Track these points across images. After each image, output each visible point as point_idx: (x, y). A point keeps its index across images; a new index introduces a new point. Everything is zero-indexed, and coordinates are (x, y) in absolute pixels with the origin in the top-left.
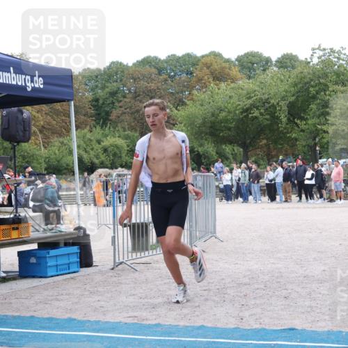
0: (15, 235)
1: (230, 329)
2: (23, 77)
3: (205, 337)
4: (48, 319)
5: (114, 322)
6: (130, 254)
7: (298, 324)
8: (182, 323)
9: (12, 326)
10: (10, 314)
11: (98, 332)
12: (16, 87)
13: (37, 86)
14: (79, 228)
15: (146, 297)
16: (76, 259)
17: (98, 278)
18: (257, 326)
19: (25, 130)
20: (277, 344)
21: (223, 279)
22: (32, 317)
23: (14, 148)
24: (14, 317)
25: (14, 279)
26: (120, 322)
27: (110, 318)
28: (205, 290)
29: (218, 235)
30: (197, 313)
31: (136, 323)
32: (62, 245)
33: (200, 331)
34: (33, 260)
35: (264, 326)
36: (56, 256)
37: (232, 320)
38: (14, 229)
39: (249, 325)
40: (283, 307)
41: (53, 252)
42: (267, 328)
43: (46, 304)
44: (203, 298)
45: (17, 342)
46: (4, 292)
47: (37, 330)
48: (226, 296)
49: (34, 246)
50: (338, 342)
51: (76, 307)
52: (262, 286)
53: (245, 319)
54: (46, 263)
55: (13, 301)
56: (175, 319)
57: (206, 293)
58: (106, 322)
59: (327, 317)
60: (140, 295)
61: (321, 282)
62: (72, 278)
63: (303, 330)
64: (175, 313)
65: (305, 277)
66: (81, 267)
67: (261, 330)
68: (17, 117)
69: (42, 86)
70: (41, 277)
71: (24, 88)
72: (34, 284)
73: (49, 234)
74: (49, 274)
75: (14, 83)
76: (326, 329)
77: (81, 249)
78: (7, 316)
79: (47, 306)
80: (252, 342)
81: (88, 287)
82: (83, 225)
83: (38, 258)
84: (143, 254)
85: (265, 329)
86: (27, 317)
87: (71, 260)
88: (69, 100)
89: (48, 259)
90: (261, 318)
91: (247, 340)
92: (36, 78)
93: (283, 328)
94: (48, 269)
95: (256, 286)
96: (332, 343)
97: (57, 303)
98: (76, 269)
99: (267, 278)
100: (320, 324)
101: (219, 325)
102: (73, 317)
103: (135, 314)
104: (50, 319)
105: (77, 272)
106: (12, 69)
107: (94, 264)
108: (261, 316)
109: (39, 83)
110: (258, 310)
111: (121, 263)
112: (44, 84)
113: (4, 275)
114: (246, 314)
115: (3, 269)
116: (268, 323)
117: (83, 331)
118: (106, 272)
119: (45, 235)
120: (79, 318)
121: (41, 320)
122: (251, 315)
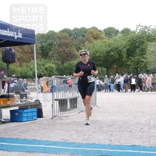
0: (9, 103)
1: (106, 145)
2: (13, 32)
3: (95, 148)
4: (24, 139)
5: (54, 141)
7: (137, 143)
8: (84, 142)
9: (9, 142)
11: (47, 145)
12: (10, 37)
14: (37, 101)
15: (67, 131)
16: (35, 114)
17: (46, 122)
18: (118, 144)
19: (13, 58)
20: (128, 152)
21: (101, 124)
22: (17, 138)
23: (8, 65)
24: (9, 139)
25: (8, 122)
26: (57, 141)
28: (94, 128)
29: (97, 105)
30: (91, 138)
31: (64, 142)
32: (29, 107)
33: (93, 146)
34: (17, 114)
35: (122, 144)
36: (27, 112)
37: (107, 141)
38: (9, 100)
39: (115, 143)
40: (129, 136)
41: (25, 111)
42: (123, 144)
43: (23, 133)
44: (93, 131)
45: (11, 149)
46: (4, 128)
47: (20, 144)
48: (103, 131)
49: (17, 108)
51: (37, 134)
52: (119, 127)
53: (112, 141)
54: (23, 115)
55: (8, 132)
56: (81, 140)
57: (94, 129)
58: (51, 141)
60: (65, 130)
62: (34, 122)
63: (139, 146)
64: (81, 138)
65: (137, 123)
66: (38, 117)
67: (120, 145)
68: (9, 52)
69: (21, 37)
70: (20, 122)
71: (13, 38)
73: (24, 103)
74: (24, 120)
75: (9, 35)
77: (38, 110)
78: (6, 138)
79: (23, 134)
80: (117, 151)
81: (41, 126)
82: (38, 99)
83: (19, 113)
84: (65, 113)
86: (15, 139)
87: (34, 114)
88: (33, 44)
90: (120, 140)
91: (115, 150)
92: (19, 33)
93: (130, 145)
94: (24, 118)
95: (116, 127)
97: (28, 133)
99: (120, 123)
100: (147, 143)
101: (101, 143)
102: (36, 139)
103: (63, 138)
104: (25, 140)
105: (36, 120)
106: (8, 29)
107: (43, 116)
108: (120, 139)
109: (20, 36)
110: (118, 137)
111: (55, 116)
112: (22, 36)
113: (4, 120)
114: (113, 138)
115: (3, 118)
116: (123, 143)
117: (41, 145)
118: (49, 120)
119: (22, 103)
120: (38, 139)
121: (21, 140)
122: (115, 139)
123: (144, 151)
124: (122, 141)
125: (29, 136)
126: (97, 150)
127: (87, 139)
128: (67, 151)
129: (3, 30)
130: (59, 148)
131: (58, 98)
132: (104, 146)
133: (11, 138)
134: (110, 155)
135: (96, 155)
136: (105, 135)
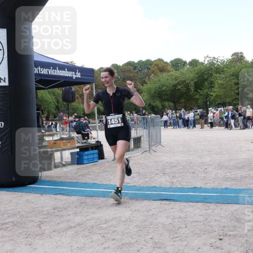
0: (69, 145)
1: (166, 188)
2: (71, 72)
4: (84, 183)
7: (198, 186)
8: (145, 186)
10: (67, 181)
11: (107, 189)
12: (68, 77)
13: (77, 76)
14: (98, 142)
16: (96, 156)
17: (107, 164)
18: (180, 186)
19: (73, 97)
20: (189, 194)
21: (164, 164)
22: (77, 182)
23: (68, 104)
24: (70, 182)
25: (69, 165)
29: (162, 144)
30: (152, 180)
32: (90, 149)
33: (154, 189)
35: (183, 186)
36: (88, 154)
37: (169, 184)
38: (68, 142)
39: (176, 186)
40: (192, 177)
41: (86, 153)
44: (155, 173)
45: (71, 194)
49: (78, 150)
50: (217, 193)
51: (97, 178)
52: (182, 168)
53: (174, 183)
54: (83, 157)
55: (68, 175)
56: (142, 183)
57: (156, 171)
59: (212, 182)
61: (209, 165)
63: (201, 188)
64: (142, 180)
66: (99, 159)
67: (181, 188)
68: (69, 91)
69: (80, 77)
70: (81, 164)
71: (72, 78)
72: (79, 167)
73: (84, 145)
74: (85, 163)
75: (67, 75)
76: (211, 187)
77: (99, 151)
79: (84, 177)
81: (102, 168)
82: (99, 140)
83: (80, 155)
85: (183, 188)
86: (75, 182)
87: (94, 156)
88: (92, 83)
89: (84, 156)
90: (181, 183)
92: (77, 73)
94: (84, 161)
95: (180, 168)
96: (214, 193)
97: (88, 176)
98: (97, 160)
99: (184, 164)
100: (208, 185)
101: (162, 186)
102: (96, 182)
105: (97, 162)
106: (66, 69)
107: (105, 158)
108: (182, 181)
109: (79, 75)
110: (181, 179)
112: (81, 75)
113: (64, 163)
114: (175, 181)
115: (64, 160)
116: (185, 185)
118: (111, 162)
119: (82, 145)
120: (99, 183)
121: (81, 184)
122: (177, 181)
123: (204, 193)
124: (184, 183)
125: (88, 180)
126: (157, 194)
127: (148, 182)
129: (61, 71)
132: (165, 189)
134: (169, 198)
135: (156, 198)
136: (168, 177)
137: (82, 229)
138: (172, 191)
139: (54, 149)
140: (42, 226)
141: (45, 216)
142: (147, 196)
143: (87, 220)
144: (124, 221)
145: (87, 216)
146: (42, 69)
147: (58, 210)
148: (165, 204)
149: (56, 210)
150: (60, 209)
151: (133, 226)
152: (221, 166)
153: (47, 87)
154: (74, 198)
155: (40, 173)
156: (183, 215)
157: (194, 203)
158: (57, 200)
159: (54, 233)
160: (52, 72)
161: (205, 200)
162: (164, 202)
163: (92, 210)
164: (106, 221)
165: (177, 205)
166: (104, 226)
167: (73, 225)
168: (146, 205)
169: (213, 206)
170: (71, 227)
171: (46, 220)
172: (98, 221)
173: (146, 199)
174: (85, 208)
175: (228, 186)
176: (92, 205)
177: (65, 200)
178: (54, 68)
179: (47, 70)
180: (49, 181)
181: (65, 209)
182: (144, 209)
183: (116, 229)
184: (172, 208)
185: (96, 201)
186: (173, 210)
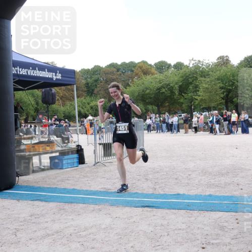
0: (48, 148)
2: (52, 73)
3: (138, 198)
5: (94, 191)
6: (103, 158)
7: (181, 193)
10: (46, 186)
11: (87, 195)
12: (48, 78)
13: (58, 78)
14: (78, 146)
15: (110, 179)
16: (76, 160)
17: (88, 169)
18: (162, 193)
19: (53, 99)
20: (172, 201)
21: (147, 170)
22: (56, 188)
23: (48, 107)
24: (48, 188)
25: (48, 169)
26: (98, 191)
27: (92, 189)
31: (105, 191)
32: (70, 153)
33: (136, 195)
34: (57, 161)
36: (68, 159)
37: (151, 190)
38: (48, 146)
39: (159, 192)
40: (175, 183)
41: (66, 157)
42: (167, 193)
44: (137, 179)
45: (49, 200)
46: (43, 176)
49: (57, 154)
51: (77, 183)
52: (165, 173)
53: (156, 189)
54: (63, 162)
55: (47, 180)
57: (138, 177)
58: (91, 191)
59: (195, 188)
61: (193, 171)
62: (75, 169)
63: (184, 194)
66: (80, 164)
68: (49, 93)
69: (60, 78)
70: (60, 169)
71: (52, 79)
72: (57, 172)
73: (64, 149)
74: (65, 167)
75: (47, 76)
76: (194, 194)
77: (79, 155)
78: (44, 187)
79: (63, 183)
81: (82, 174)
82: (80, 144)
84: (109, 158)
85: (165, 194)
86: (54, 188)
87: (74, 161)
88: (73, 85)
89: (63, 160)
92: (58, 74)
94: (64, 165)
95: (163, 173)
96: (197, 200)
97: (68, 181)
99: (168, 169)
100: (192, 191)
101: (145, 192)
102: (76, 188)
103: (105, 187)
104: (65, 189)
105: (78, 166)
106: (46, 70)
107: (86, 163)
108: (165, 188)
109: (59, 76)
110: (163, 185)
111: (98, 162)
112: (62, 77)
113: (43, 168)
114: (157, 187)
115: (43, 165)
116: (168, 191)
117: (80, 195)
118: (91, 166)
119: (62, 149)
120: (79, 188)
121: (60, 189)
122: (159, 187)
124: (167, 190)
125: (68, 185)
126: (139, 200)
128: (107, 201)
129: (40, 72)
130: (99, 198)
131: (102, 142)
132: (147, 196)
133: (50, 188)
134: (151, 205)
135: (137, 205)
136: (150, 183)
137: (60, 237)
138: (155, 198)
139: (32, 153)
140: (17, 234)
141: (22, 223)
142: (128, 203)
143: (66, 227)
144: (104, 229)
145: (66, 223)
146: (21, 69)
147: (36, 216)
148: (147, 211)
149: (33, 217)
150: (38, 216)
151: (113, 234)
152: (204, 172)
153: (26, 89)
154: (52, 205)
155: (17, 178)
156: (165, 223)
157: (177, 211)
158: (34, 207)
159: (31, 241)
160: (31, 73)
161: (188, 207)
162: (146, 209)
163: (71, 217)
164: (86, 229)
165: (160, 212)
166: (84, 233)
167: (50, 233)
168: (127, 212)
169: (196, 213)
170: (48, 235)
171: (23, 227)
172: (77, 228)
173: (127, 206)
174: (63, 215)
175: (212, 193)
176: (71, 212)
177: (43, 206)
178: (34, 69)
179: (26, 70)
180: (27, 187)
181: (43, 215)
182: (125, 217)
183: (95, 237)
184: (154, 216)
185: (76, 207)
186: (155, 217)
